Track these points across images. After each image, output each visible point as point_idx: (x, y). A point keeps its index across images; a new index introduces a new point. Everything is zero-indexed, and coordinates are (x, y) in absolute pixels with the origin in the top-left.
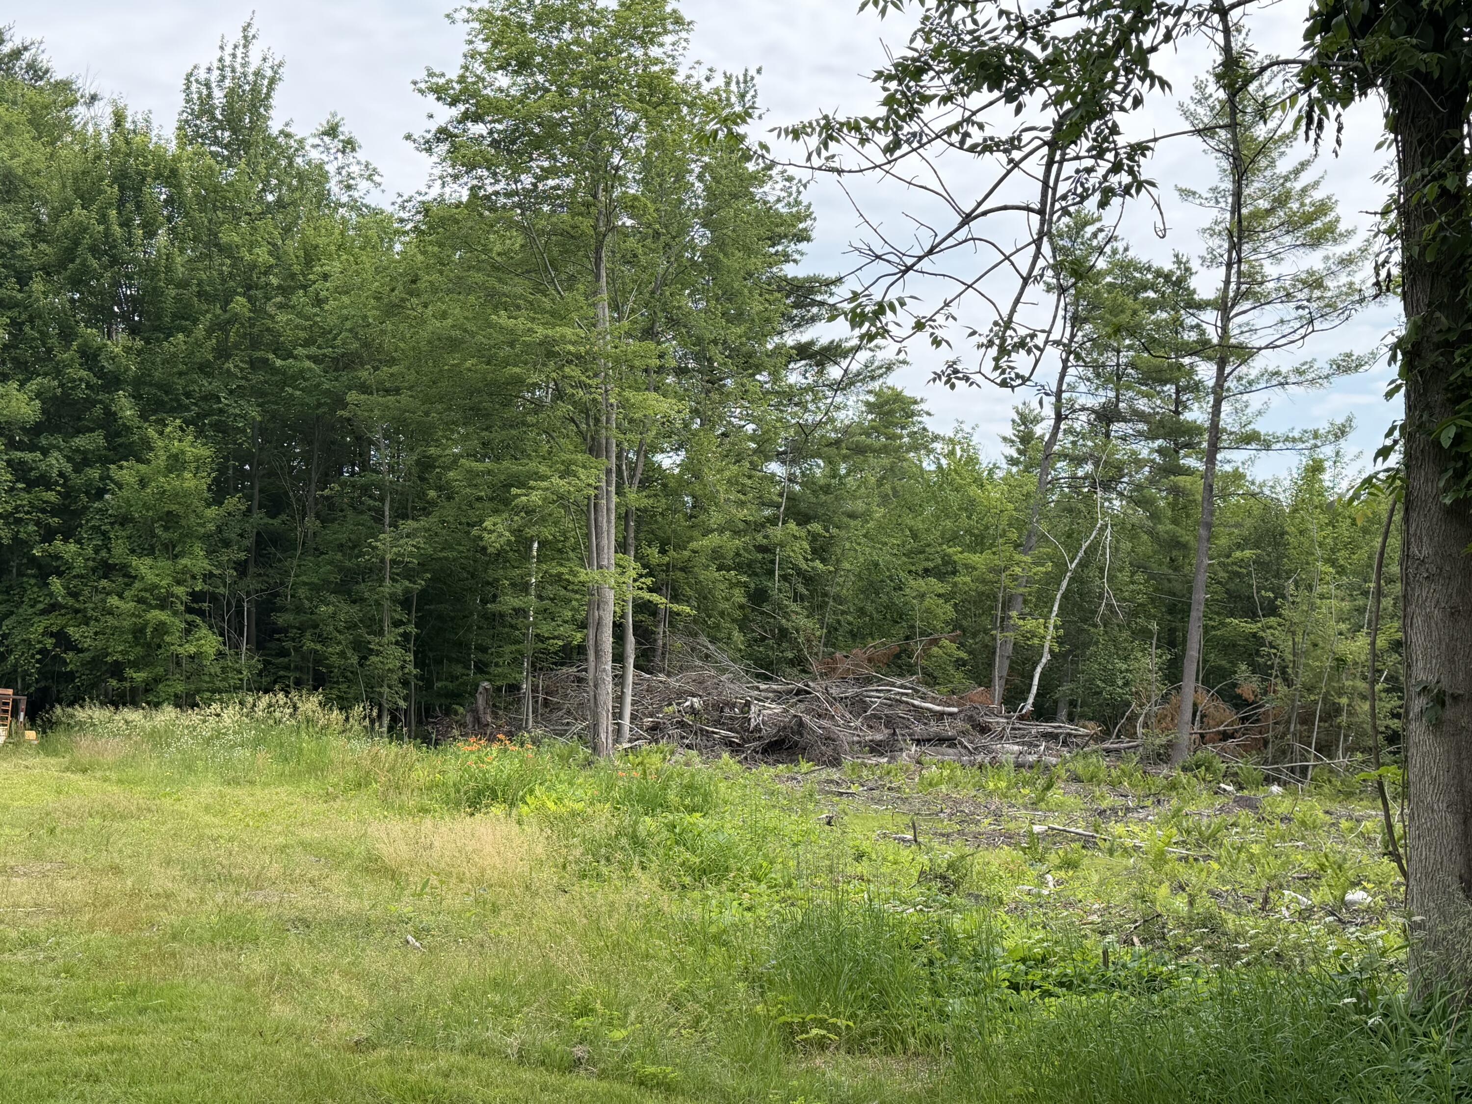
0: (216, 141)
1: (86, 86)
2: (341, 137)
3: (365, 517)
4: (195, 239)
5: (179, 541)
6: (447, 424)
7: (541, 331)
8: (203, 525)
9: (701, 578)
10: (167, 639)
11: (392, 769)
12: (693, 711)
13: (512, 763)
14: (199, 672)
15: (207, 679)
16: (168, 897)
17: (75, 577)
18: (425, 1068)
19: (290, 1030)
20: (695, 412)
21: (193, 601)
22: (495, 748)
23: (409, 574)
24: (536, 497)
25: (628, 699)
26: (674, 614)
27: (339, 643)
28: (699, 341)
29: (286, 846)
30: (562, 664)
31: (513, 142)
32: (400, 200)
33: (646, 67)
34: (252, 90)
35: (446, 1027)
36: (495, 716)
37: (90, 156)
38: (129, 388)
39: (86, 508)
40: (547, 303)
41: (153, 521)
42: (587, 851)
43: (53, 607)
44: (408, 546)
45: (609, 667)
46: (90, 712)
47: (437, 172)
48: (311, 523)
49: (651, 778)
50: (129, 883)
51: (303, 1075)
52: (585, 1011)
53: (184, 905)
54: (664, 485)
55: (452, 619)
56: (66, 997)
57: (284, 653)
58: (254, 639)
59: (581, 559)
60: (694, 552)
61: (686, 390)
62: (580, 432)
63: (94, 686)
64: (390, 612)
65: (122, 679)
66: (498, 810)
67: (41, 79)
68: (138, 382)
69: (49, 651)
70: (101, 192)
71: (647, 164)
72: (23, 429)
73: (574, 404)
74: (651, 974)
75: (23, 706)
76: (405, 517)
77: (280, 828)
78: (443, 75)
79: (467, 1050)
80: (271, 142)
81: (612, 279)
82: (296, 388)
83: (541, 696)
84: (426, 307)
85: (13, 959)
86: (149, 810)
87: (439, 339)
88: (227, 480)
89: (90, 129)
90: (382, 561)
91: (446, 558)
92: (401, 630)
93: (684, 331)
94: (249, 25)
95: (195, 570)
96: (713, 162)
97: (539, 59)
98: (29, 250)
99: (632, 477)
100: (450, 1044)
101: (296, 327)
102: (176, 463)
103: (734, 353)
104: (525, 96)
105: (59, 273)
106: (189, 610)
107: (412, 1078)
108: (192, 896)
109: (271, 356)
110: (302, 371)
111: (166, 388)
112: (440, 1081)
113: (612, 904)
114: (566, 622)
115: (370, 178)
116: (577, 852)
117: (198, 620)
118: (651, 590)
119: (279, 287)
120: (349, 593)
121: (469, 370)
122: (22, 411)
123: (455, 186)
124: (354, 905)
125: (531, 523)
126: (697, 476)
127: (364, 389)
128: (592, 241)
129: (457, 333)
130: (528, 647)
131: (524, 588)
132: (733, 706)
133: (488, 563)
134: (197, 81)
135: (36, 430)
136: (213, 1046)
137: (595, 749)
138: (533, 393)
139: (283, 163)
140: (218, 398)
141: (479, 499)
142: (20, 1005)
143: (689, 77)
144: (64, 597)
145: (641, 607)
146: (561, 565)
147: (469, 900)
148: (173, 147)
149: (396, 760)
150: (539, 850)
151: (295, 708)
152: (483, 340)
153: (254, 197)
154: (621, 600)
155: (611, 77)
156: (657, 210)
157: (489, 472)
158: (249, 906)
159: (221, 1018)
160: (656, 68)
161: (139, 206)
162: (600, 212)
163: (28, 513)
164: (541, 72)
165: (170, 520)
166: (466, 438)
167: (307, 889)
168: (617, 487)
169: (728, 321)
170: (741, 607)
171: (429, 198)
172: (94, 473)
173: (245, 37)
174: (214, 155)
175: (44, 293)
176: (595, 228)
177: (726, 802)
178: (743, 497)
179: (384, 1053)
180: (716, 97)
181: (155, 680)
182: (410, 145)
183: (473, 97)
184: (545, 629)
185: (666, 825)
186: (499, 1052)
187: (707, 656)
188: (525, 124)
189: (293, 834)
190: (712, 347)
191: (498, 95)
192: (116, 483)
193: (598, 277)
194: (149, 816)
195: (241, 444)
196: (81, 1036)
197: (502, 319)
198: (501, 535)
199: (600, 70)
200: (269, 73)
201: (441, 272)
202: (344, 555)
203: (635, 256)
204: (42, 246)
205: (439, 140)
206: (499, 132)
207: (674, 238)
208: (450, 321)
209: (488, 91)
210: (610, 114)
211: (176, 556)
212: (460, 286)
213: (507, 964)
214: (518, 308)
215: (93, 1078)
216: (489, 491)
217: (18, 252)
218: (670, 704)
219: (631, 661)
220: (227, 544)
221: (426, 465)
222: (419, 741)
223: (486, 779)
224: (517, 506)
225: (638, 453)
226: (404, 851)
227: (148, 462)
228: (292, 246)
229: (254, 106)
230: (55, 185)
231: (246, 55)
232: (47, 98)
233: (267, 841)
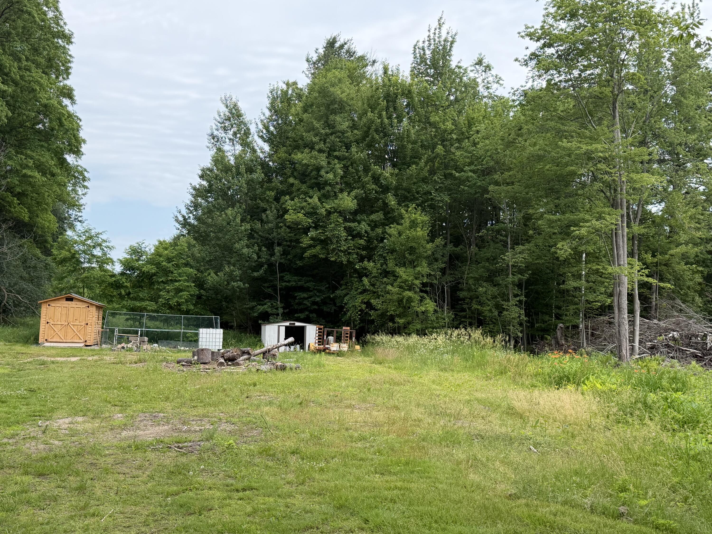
0: (428, 75)
1: (370, 57)
2: (484, 65)
3: (499, 245)
4: (419, 121)
5: (416, 260)
6: (537, 197)
7: (584, 148)
8: (426, 252)
9: (676, 269)
10: (413, 304)
11: (517, 366)
12: (674, 339)
13: (577, 364)
14: (426, 319)
15: (430, 322)
16: (419, 421)
17: (373, 277)
18: (545, 510)
19: (478, 486)
20: (670, 182)
21: (423, 287)
22: (568, 356)
23: (521, 272)
24: (583, 231)
25: (637, 333)
26: (661, 288)
27: (489, 305)
28: (671, 144)
29: (470, 400)
30: (601, 315)
31: (569, 55)
32: (512, 91)
33: (638, 7)
34: (443, 48)
35: (553, 491)
36: (566, 340)
37: (374, 88)
38: (393, 192)
39: (376, 246)
40: (587, 133)
41: (405, 252)
42: (619, 410)
43: (365, 291)
44: (520, 258)
45: (626, 316)
46: (382, 337)
47: (530, 75)
48: (473, 248)
49: (652, 373)
50: (403, 414)
51: (486, 508)
52: (624, 489)
53: (427, 425)
54: (653, 222)
55: (543, 293)
56: (379, 464)
57: (463, 310)
58: (450, 304)
59: (609, 261)
60: (672, 255)
61: (664, 171)
62: (606, 197)
63: (383, 325)
64: (512, 290)
65: (394, 322)
66: (571, 387)
67: (352, 56)
68: (397, 188)
69: (363, 310)
70: (379, 104)
71: (639, 57)
72: (350, 213)
73: (603, 183)
74: (659, 474)
75: (354, 334)
76: (518, 244)
77: (466, 392)
78: (533, 27)
79: (565, 503)
80: (452, 71)
81: (622, 117)
82: (465, 186)
83: (590, 331)
84: (526, 141)
85: (356, 445)
86: (409, 382)
87: (532, 156)
88: (435, 231)
89: (374, 77)
90: (508, 266)
91: (538, 263)
92: (518, 299)
93: (662, 140)
94: (441, 18)
95: (423, 273)
96: (676, 50)
97: (581, 12)
98: (350, 134)
99: (635, 218)
100: (556, 500)
101: (465, 157)
102: (414, 224)
103: (691, 149)
104: (574, 31)
105: (362, 142)
106: (421, 291)
107: (538, 514)
108: (430, 421)
109: (454, 172)
110: (468, 177)
111: (409, 191)
112: (552, 517)
113: (635, 437)
114: (602, 294)
115: (498, 82)
116: (615, 410)
117: (425, 295)
118: (647, 276)
119: (457, 139)
120: (492, 281)
121: (548, 170)
122: (350, 205)
123: (540, 81)
124: (503, 430)
125: (581, 244)
126: (672, 216)
127: (497, 183)
128: (611, 99)
129: (541, 153)
130: (582, 306)
131: (579, 277)
132: (697, 336)
133: (560, 265)
134: (419, 48)
135: (355, 213)
136: (444, 491)
137: (620, 358)
138: (581, 179)
139: (458, 80)
140: (431, 193)
141: (554, 233)
142: (361, 466)
143: (661, 9)
144: (369, 286)
145: (643, 285)
146: (598, 265)
147: (560, 431)
148: (409, 80)
149: (518, 361)
150: (594, 408)
151: (470, 336)
152: (555, 155)
153: (445, 98)
154: (631, 282)
155: (619, 15)
156: (646, 79)
157: (559, 220)
158: (456, 427)
159: (447, 478)
160: (643, 7)
161: (395, 109)
162: (615, 84)
163: (353, 250)
164: (582, 18)
165: (412, 250)
166: (547, 204)
167: (480, 421)
168: (627, 224)
169: (687, 133)
170: (700, 284)
171: (526, 88)
172: (379, 231)
173: (439, 24)
174: (427, 81)
175: (356, 152)
176: (612, 92)
177: (695, 387)
178: (698, 226)
179: (524, 501)
180: (677, 17)
181: (408, 323)
182: (517, 63)
183: (548, 35)
184: (591, 297)
185: (662, 398)
186: (581, 506)
187: (681, 310)
188: (574, 45)
189: (473, 395)
190: (678, 147)
191: (561, 32)
192: (388, 235)
193: (614, 117)
194: (409, 384)
195: (441, 214)
196: (387, 481)
197: (564, 143)
198: (566, 251)
199: (614, 12)
200: (450, 39)
201: (533, 124)
202: (489, 263)
203: (634, 104)
204: (355, 131)
205: (531, 59)
206: (561, 51)
207: (655, 92)
208: (538, 147)
209: (556, 32)
210: (619, 33)
211: (415, 267)
212: (543, 129)
213: (582, 463)
214: (572, 137)
215: (393, 501)
216: (559, 230)
217: (346, 135)
218: (661, 335)
219: (638, 313)
220: (436, 260)
221: (527, 218)
222: (529, 352)
223: (564, 372)
224: (574, 236)
225: (638, 206)
226: (526, 405)
227: (402, 224)
228: (462, 119)
229: (444, 56)
230: (360, 104)
231: (440, 33)
232: (354, 65)
233: (460, 397)
